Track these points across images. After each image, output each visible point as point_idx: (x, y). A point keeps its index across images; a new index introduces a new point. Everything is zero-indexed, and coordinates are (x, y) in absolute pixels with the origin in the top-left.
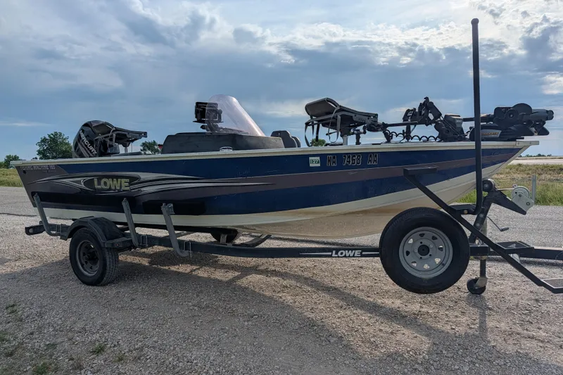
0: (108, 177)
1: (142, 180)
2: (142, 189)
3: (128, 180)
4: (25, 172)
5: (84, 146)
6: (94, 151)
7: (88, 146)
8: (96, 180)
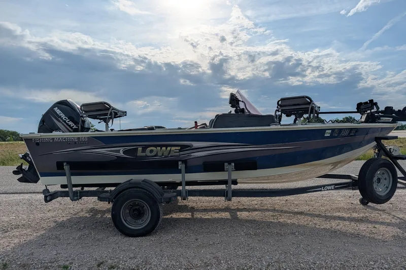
0: (156, 146)
1: (194, 147)
2: (192, 154)
3: (179, 148)
4: (38, 144)
5: (62, 121)
6: (73, 126)
7: (67, 121)
8: (140, 149)
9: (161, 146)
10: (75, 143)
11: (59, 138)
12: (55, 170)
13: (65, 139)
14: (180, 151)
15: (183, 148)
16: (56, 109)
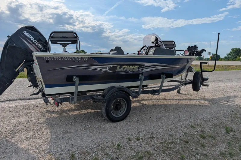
0: (127, 65)
1: (145, 66)
4: (48, 61)
5: (32, 43)
6: (42, 48)
7: (36, 44)
8: (119, 66)
9: (130, 65)
10: (78, 61)
11: (67, 57)
12: (65, 82)
13: (71, 58)
14: (139, 68)
15: (140, 66)
16: (25, 32)
